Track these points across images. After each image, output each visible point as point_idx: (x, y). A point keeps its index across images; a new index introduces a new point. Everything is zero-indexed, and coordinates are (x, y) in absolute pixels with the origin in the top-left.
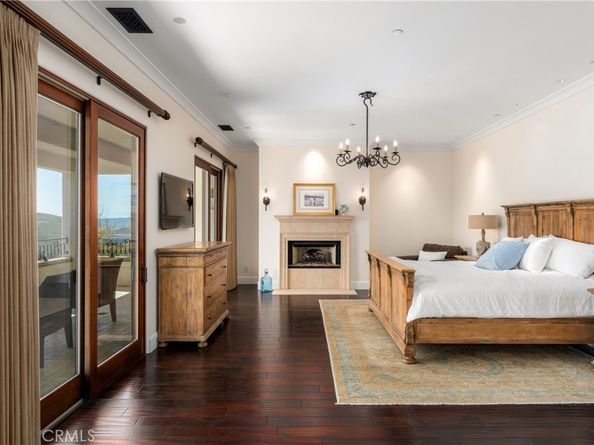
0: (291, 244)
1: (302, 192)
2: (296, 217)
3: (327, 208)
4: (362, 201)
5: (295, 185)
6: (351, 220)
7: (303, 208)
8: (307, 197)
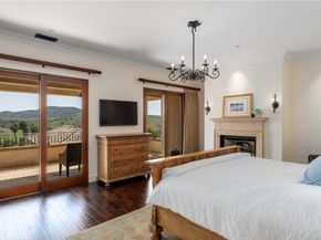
0: (222, 137)
1: (230, 102)
2: (225, 119)
3: (246, 112)
4: (276, 105)
5: (225, 97)
6: (266, 120)
7: (229, 113)
8: (232, 105)
